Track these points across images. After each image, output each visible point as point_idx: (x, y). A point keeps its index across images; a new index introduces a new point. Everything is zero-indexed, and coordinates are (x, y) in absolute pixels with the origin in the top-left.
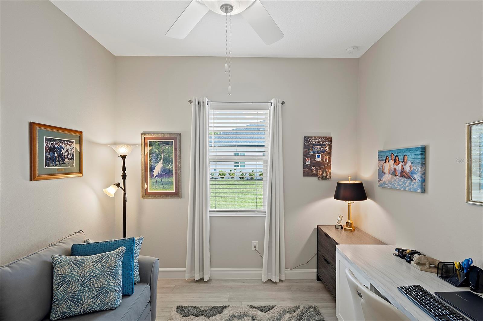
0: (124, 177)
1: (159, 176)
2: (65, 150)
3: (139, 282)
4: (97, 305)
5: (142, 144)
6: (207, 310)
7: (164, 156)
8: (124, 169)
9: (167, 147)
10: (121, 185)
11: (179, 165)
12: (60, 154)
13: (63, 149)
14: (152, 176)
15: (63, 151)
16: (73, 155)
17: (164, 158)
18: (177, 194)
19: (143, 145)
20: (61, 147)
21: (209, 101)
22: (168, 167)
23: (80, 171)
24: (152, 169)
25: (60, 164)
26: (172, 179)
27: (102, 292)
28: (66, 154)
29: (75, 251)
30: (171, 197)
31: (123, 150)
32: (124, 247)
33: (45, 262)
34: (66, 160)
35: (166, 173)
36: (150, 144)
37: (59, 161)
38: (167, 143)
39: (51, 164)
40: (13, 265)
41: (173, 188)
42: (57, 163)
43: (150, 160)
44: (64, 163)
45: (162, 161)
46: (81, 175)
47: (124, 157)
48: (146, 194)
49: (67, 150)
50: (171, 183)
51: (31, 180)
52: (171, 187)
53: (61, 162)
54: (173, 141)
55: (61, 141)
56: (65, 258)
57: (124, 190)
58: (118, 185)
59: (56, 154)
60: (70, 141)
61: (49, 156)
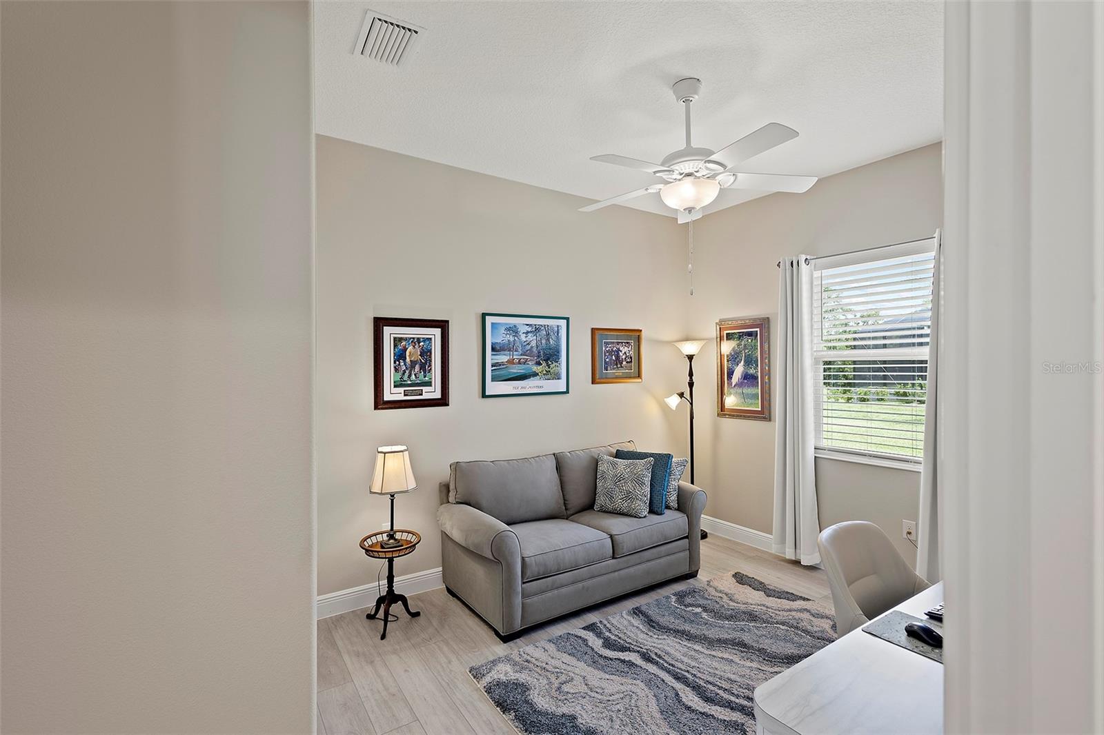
0: (691, 385)
1: (739, 385)
2: (623, 352)
3: (676, 509)
4: (624, 506)
5: (717, 338)
6: (774, 591)
7: (745, 354)
8: (691, 374)
9: (750, 341)
10: (687, 395)
11: (767, 368)
12: (618, 357)
13: (621, 351)
14: (730, 384)
15: (621, 354)
16: (631, 358)
17: (745, 356)
18: (764, 415)
19: (719, 339)
20: (619, 350)
21: (813, 257)
22: (751, 372)
23: (639, 376)
24: (731, 373)
25: (618, 368)
26: (756, 390)
27: (629, 496)
28: (624, 357)
29: (619, 455)
30: (755, 418)
31: (689, 348)
32: (652, 459)
33: (593, 457)
34: (624, 363)
35: (749, 379)
36: (727, 337)
37: (617, 365)
38: (750, 334)
39: (609, 368)
40: (572, 453)
41: (758, 404)
42: (615, 367)
43: (728, 361)
44: (621, 367)
45: (742, 362)
46: (640, 380)
47: (690, 358)
48: (722, 411)
49: (625, 353)
50: (755, 396)
51: (592, 383)
52: (756, 402)
53: (619, 366)
54: (758, 329)
55: (618, 343)
56: (605, 457)
57: (691, 404)
58: (681, 395)
59: (614, 358)
60: (628, 343)
61: (607, 360)
